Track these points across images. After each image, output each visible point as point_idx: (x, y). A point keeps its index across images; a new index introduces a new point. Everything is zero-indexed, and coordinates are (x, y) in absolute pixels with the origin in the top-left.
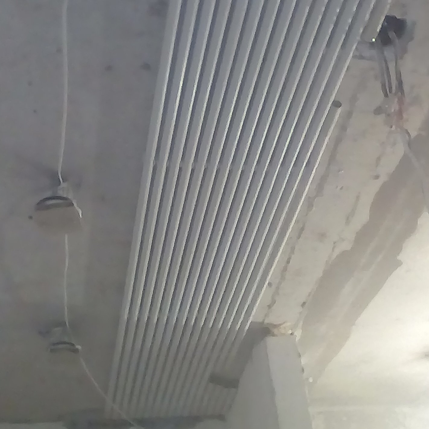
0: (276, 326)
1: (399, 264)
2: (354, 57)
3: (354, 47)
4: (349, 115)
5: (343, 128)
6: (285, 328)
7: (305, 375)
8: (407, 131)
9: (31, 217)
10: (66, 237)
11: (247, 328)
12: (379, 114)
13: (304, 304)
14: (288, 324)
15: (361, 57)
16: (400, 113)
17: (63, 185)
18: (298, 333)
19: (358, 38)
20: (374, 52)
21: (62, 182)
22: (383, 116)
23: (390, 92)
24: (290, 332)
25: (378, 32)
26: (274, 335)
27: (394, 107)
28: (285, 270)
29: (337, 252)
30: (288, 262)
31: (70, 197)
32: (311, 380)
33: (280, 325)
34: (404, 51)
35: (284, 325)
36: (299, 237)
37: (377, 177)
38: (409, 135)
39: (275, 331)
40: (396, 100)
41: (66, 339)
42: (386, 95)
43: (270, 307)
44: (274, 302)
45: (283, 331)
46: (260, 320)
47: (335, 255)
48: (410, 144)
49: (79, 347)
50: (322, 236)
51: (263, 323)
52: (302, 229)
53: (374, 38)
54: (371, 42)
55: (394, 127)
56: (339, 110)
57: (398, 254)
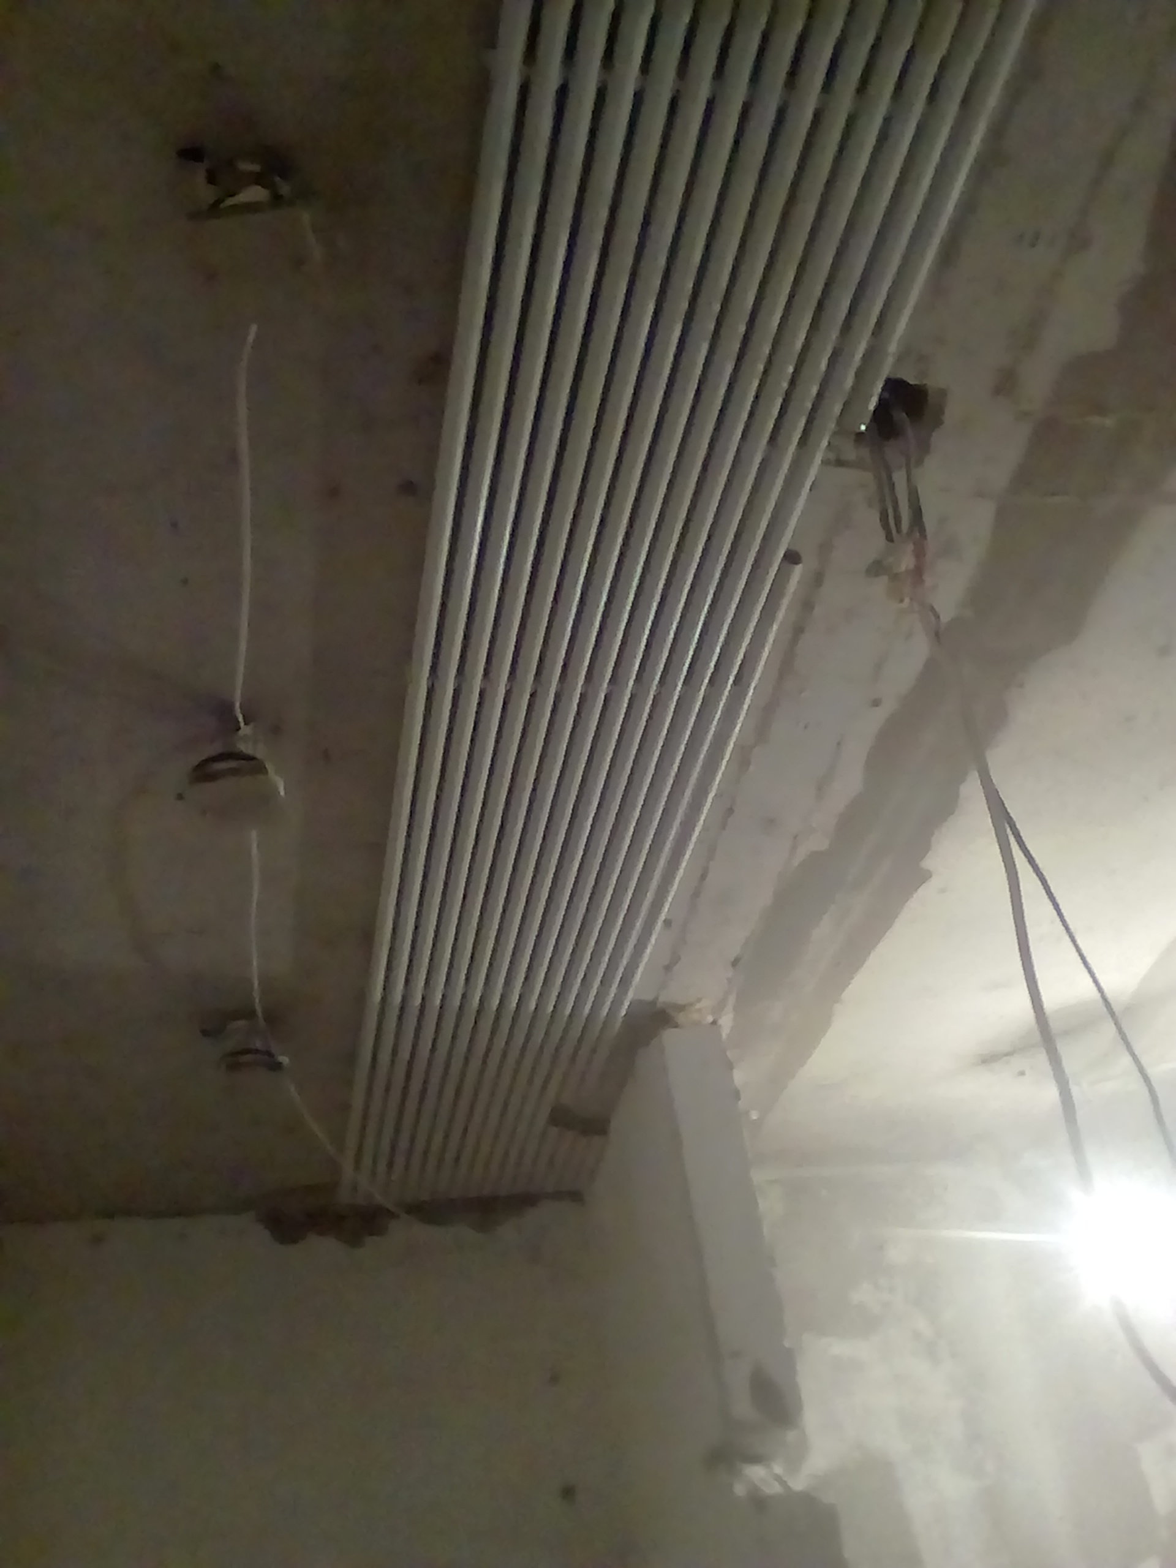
0: (681, 1008)
1: (924, 877)
2: (825, 462)
3: (825, 443)
4: (817, 579)
5: (806, 605)
6: (700, 1010)
7: (742, 1104)
8: (932, 609)
9: (180, 797)
10: (254, 834)
11: (623, 1012)
12: (877, 575)
13: (735, 963)
14: (705, 1004)
15: (840, 463)
16: (918, 573)
17: (245, 730)
18: (726, 1022)
19: (832, 426)
20: (865, 452)
21: (242, 724)
22: (884, 579)
23: (899, 530)
24: (710, 1019)
25: (871, 411)
26: (676, 1026)
27: (906, 562)
28: (696, 894)
29: (802, 853)
30: (703, 877)
31: (259, 755)
32: (754, 1116)
33: (691, 1004)
34: (925, 447)
35: (698, 1006)
36: (724, 826)
37: (876, 703)
38: (938, 617)
39: (681, 1018)
40: (910, 547)
41: (258, 1044)
42: (889, 538)
43: (668, 968)
44: (675, 959)
45: (695, 1016)
46: (648, 997)
47: (796, 862)
48: (937, 636)
49: (284, 1060)
50: (770, 823)
51: (653, 1003)
52: (730, 811)
53: (864, 424)
54: (858, 431)
55: (907, 600)
56: (798, 570)
57: (923, 857)
